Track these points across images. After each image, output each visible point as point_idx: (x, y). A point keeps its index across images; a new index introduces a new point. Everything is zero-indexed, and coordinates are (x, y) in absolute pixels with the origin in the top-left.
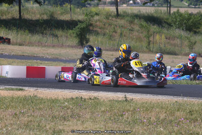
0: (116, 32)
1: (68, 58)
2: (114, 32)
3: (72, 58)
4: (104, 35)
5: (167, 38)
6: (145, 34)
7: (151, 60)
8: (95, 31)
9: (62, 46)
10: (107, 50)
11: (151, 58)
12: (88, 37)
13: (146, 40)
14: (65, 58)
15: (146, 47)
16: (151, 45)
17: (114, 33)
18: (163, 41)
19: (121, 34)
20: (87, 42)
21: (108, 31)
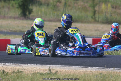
0: (60, 2)
1: (9, 30)
2: (58, 2)
3: (14, 30)
4: (48, 5)
5: (113, 8)
6: (90, 3)
7: (96, 30)
8: (39, 1)
9: (4, 17)
10: (51, 21)
11: (96, 28)
12: (31, 7)
13: (91, 9)
14: (6, 30)
15: (92, 17)
16: (97, 15)
17: (58, 4)
18: (109, 10)
19: (65, 4)
20: (30, 13)
21: (51, 1)
